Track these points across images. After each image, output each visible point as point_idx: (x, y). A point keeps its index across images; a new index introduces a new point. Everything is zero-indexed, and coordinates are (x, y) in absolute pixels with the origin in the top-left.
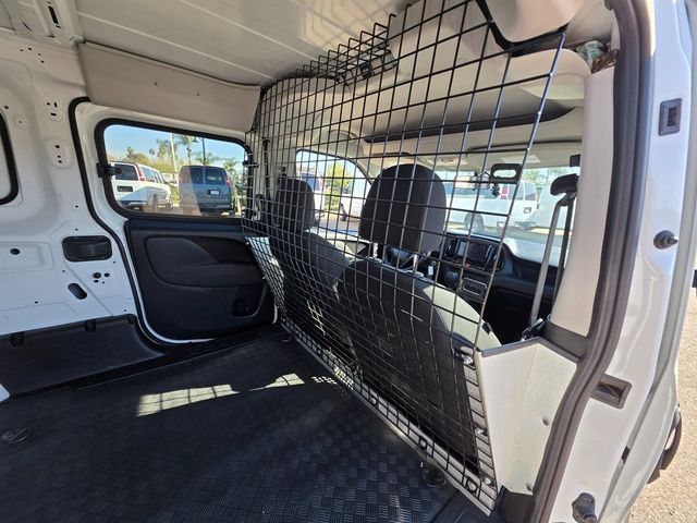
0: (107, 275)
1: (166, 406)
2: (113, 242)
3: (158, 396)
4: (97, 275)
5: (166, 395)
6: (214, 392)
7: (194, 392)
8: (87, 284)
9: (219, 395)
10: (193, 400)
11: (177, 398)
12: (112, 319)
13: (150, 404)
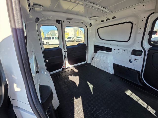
0: (138, 60)
1: (131, 96)
2: (143, 52)
3: (132, 93)
4: (136, 59)
5: (133, 94)
6: (147, 107)
7: (141, 100)
8: (133, 61)
9: (148, 109)
10: (139, 102)
11: (135, 97)
12: (134, 70)
13: (129, 93)
